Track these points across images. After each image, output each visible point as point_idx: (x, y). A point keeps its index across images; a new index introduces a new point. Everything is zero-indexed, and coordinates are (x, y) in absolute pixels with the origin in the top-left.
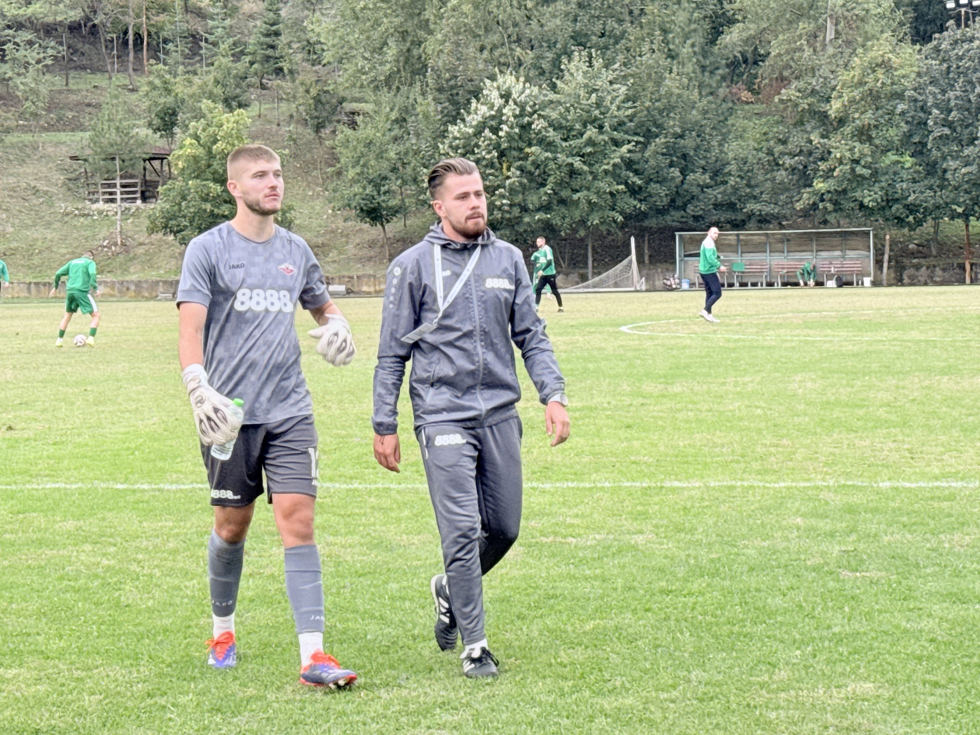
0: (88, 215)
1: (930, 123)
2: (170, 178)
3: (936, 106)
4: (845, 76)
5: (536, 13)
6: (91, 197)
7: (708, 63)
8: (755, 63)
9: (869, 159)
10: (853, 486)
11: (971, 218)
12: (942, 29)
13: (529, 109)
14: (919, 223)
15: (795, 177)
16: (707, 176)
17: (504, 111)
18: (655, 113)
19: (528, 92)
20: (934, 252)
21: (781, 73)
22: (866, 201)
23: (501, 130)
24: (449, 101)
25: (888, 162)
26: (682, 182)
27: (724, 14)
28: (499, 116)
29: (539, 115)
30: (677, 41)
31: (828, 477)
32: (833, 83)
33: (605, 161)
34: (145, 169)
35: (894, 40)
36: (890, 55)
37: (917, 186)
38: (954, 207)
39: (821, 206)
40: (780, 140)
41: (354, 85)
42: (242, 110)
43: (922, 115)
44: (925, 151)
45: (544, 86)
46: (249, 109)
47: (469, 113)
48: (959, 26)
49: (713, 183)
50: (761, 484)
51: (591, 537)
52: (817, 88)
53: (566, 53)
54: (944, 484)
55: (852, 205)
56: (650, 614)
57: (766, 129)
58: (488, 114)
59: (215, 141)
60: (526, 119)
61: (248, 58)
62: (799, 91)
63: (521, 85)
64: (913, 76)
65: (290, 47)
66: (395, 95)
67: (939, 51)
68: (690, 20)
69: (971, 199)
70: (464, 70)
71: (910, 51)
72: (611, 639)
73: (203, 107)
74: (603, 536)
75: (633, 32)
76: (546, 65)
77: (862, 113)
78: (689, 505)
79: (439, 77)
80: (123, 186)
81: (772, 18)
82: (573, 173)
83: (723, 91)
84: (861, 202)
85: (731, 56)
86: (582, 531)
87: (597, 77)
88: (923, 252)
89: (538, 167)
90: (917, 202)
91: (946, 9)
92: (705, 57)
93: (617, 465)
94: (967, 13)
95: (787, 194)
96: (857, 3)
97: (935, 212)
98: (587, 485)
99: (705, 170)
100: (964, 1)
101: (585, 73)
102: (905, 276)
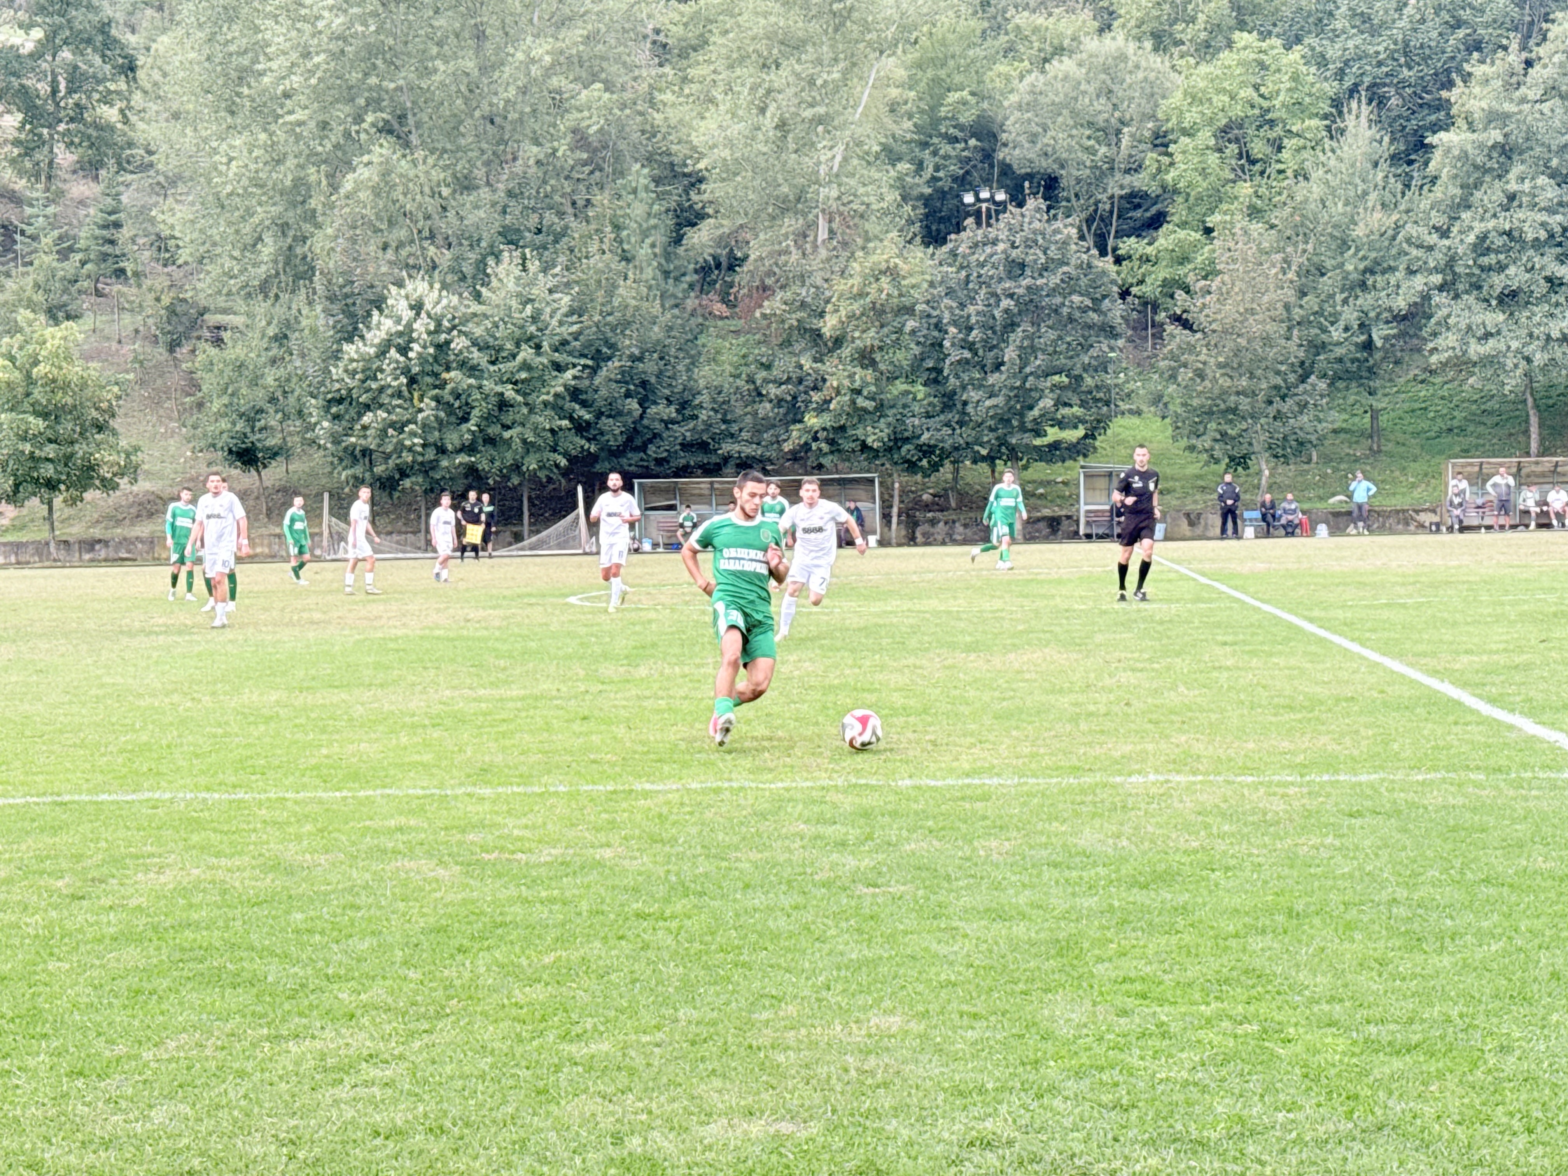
1: (947, 344)
3: (955, 323)
4: (841, 286)
5: (454, 203)
7: (672, 267)
8: (731, 268)
9: (873, 389)
10: (866, 785)
11: (998, 462)
12: (959, 228)
13: (446, 323)
14: (935, 467)
15: (782, 411)
16: (672, 408)
17: (415, 326)
18: (607, 329)
19: (445, 302)
20: (953, 504)
21: (762, 281)
22: (869, 441)
23: (411, 349)
24: (343, 312)
25: (896, 393)
26: (642, 417)
27: (691, 206)
28: (408, 333)
29: (460, 331)
30: (633, 240)
32: (828, 294)
33: (544, 390)
35: (901, 242)
36: (897, 260)
37: (931, 422)
38: (976, 448)
39: (814, 446)
40: (762, 364)
41: (219, 292)
42: (71, 323)
43: (936, 333)
44: (940, 378)
45: (466, 294)
46: (81, 321)
47: (369, 328)
48: (979, 224)
49: (680, 418)
50: (754, 785)
52: (809, 300)
53: (492, 254)
54: (977, 782)
55: (853, 445)
57: (744, 351)
58: (393, 330)
59: (36, 363)
60: (443, 337)
61: (79, 256)
62: (785, 303)
63: (436, 293)
64: (925, 285)
65: (134, 242)
66: (273, 305)
67: (956, 255)
68: (649, 214)
69: (997, 438)
70: (362, 275)
71: (920, 255)
73: (19, 318)
74: (561, 851)
75: (577, 228)
76: (467, 269)
77: (864, 331)
78: (665, 810)
79: (330, 281)
81: (751, 212)
82: (503, 404)
83: (691, 303)
84: (864, 441)
85: (701, 260)
86: (533, 845)
87: (532, 283)
88: (939, 504)
89: (458, 397)
90: (932, 442)
91: (963, 204)
92: (668, 260)
93: (574, 765)
94: (988, 209)
95: (772, 432)
96: (855, 196)
97: (954, 454)
98: (537, 789)
99: (670, 402)
100: (985, 194)
101: (518, 279)
102: (918, 534)
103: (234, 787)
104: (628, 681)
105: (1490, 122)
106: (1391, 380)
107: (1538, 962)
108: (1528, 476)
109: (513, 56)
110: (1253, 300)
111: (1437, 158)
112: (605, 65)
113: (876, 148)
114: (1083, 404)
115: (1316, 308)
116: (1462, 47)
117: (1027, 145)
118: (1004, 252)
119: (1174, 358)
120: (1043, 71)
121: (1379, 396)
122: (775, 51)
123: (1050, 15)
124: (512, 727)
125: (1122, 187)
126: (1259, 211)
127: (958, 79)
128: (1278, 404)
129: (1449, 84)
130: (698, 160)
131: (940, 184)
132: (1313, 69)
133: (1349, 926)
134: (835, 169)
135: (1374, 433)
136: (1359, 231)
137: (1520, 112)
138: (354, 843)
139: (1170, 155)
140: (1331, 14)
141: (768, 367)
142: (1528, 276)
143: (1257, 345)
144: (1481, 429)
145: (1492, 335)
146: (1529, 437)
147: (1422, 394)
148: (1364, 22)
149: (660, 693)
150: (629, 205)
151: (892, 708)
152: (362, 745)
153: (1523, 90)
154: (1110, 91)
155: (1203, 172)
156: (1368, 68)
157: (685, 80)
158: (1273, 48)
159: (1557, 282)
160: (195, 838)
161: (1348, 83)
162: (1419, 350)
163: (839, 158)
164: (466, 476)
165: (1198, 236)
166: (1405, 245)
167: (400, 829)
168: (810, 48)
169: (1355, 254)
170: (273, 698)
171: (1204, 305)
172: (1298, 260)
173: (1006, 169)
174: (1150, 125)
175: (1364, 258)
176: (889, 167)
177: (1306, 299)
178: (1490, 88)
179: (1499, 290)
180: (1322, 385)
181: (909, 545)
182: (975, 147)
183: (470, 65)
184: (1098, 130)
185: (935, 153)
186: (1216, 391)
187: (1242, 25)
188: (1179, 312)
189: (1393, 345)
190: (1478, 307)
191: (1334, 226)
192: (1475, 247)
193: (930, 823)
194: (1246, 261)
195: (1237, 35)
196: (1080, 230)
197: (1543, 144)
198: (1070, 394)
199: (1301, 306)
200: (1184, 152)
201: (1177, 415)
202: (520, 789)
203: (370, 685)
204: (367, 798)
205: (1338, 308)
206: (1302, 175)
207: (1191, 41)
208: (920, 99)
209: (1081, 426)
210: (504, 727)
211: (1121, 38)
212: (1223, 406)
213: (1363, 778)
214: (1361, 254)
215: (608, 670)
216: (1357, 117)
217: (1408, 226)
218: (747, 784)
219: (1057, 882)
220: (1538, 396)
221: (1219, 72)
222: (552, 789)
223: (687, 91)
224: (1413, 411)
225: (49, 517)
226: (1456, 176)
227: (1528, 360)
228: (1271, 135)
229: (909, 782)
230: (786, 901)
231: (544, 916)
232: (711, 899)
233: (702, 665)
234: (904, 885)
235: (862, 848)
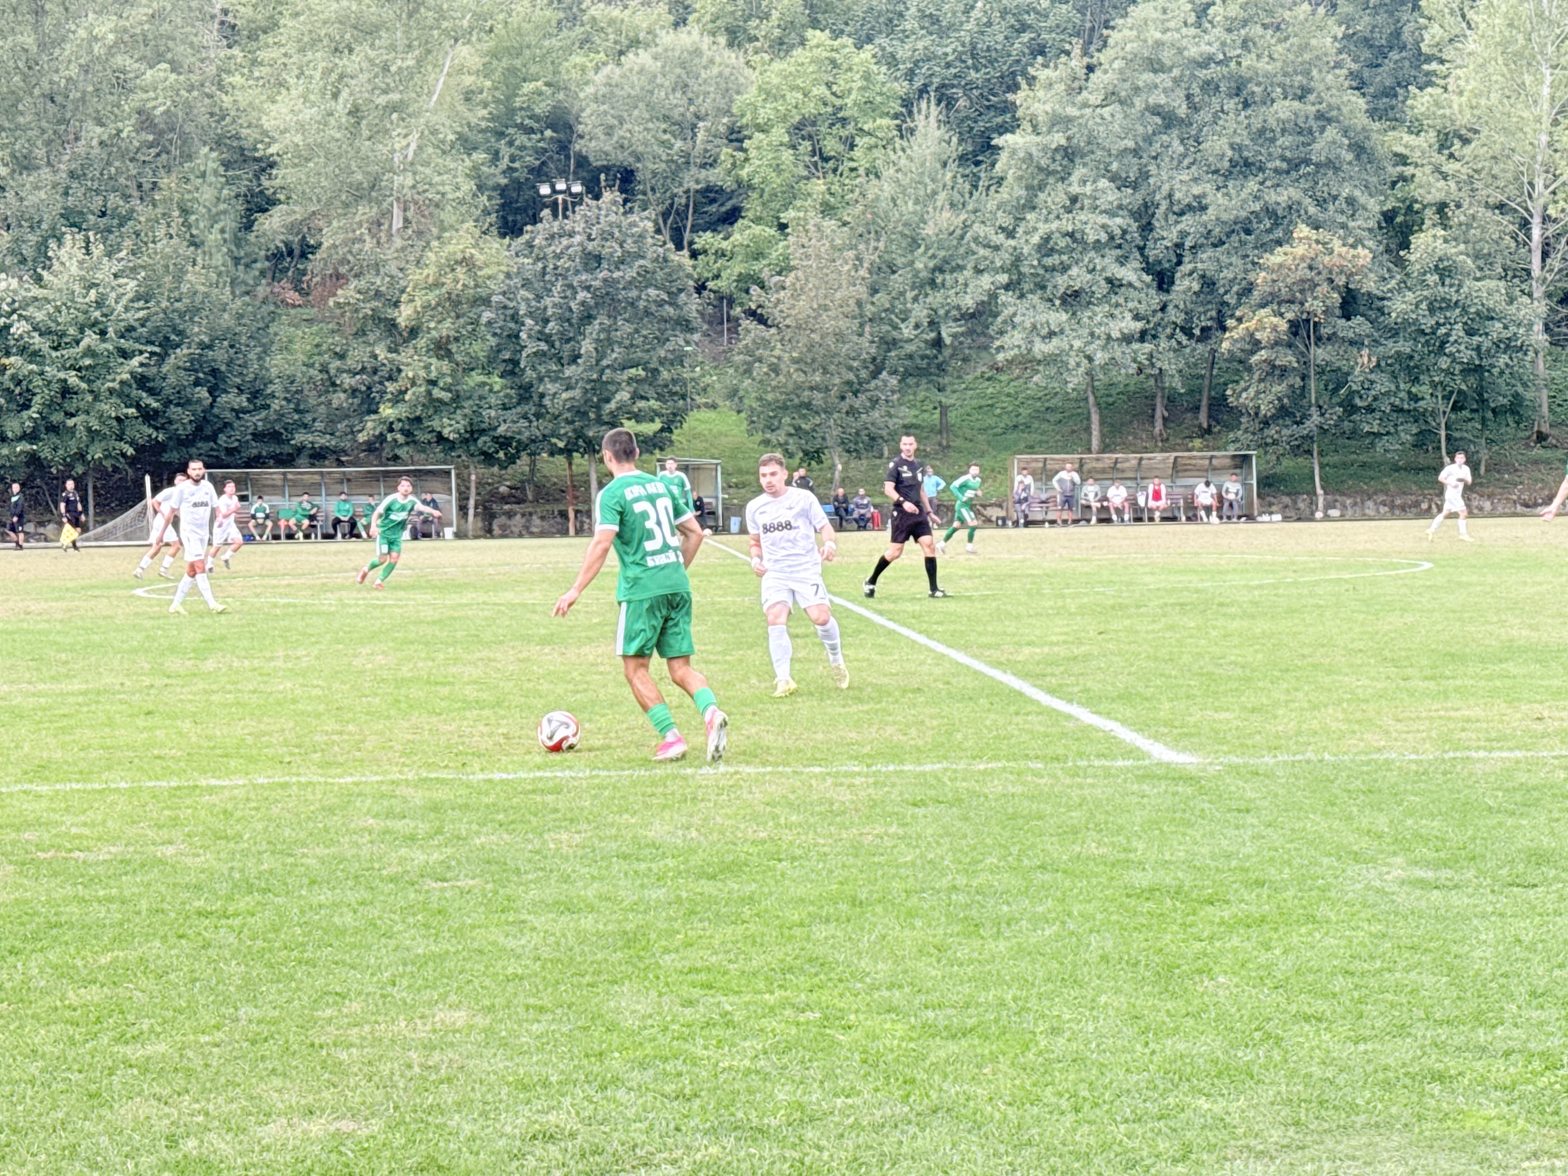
1: (523, 335)
3: (530, 314)
5: (12, 183)
7: (242, 253)
8: (303, 255)
9: (449, 380)
10: (437, 779)
11: (575, 454)
12: (535, 220)
13: (6, 308)
14: (512, 459)
15: (357, 401)
16: (244, 397)
20: (530, 496)
21: (336, 269)
22: (446, 432)
25: (472, 384)
26: (212, 406)
27: (261, 192)
29: (20, 316)
30: (201, 225)
31: (406, 769)
32: (402, 283)
33: (109, 377)
35: (477, 232)
36: (473, 251)
37: (508, 414)
38: (554, 440)
39: (389, 437)
40: (336, 354)
43: (512, 325)
44: (517, 370)
45: (26, 278)
48: (555, 215)
49: (251, 407)
50: (322, 780)
51: (105, 850)
52: (383, 289)
53: (54, 236)
54: (548, 774)
55: (429, 436)
56: (183, 941)
57: (318, 340)
60: (3, 320)
62: (359, 292)
64: (501, 276)
67: (532, 247)
68: (218, 199)
69: (575, 430)
71: (496, 246)
72: (135, 975)
74: (121, 848)
75: (143, 212)
76: (28, 251)
77: (439, 322)
78: (230, 806)
81: (324, 199)
82: (66, 391)
83: (262, 290)
84: (440, 433)
85: (273, 247)
86: (92, 843)
87: (96, 267)
88: (516, 496)
89: (19, 383)
90: (509, 434)
91: (539, 196)
92: (238, 246)
93: (136, 760)
94: (565, 202)
95: (346, 422)
96: (430, 184)
97: (530, 446)
98: (96, 786)
99: (241, 391)
100: (561, 186)
101: (81, 262)
102: (495, 527)
104: (195, 675)
105: (1053, 125)
106: (959, 377)
107: (1089, 945)
108: (1089, 472)
109: (74, 32)
110: (826, 297)
111: (1003, 158)
112: (171, 44)
113: (451, 137)
114: (660, 397)
115: (888, 306)
116: (1027, 51)
117: (602, 137)
118: (581, 244)
119: (748, 352)
120: (619, 64)
121: (948, 393)
122: (348, 36)
123: (626, 7)
124: (72, 722)
125: (697, 182)
126: (833, 208)
127: (534, 69)
128: (850, 400)
129: (1014, 88)
130: (269, 145)
131: (515, 175)
132: (884, 69)
133: (911, 914)
134: (410, 158)
135: (944, 428)
136: (929, 230)
137: (1082, 116)
139: (745, 150)
140: (901, 15)
141: (342, 356)
142: (1089, 276)
143: (830, 341)
144: (1045, 426)
145: (1055, 334)
146: (1090, 434)
147: (990, 390)
148: (933, 24)
149: (228, 687)
150: (197, 189)
151: (464, 701)
153: (1085, 93)
154: (686, 86)
155: (778, 169)
156: (937, 69)
157: (254, 62)
158: (845, 46)
159: (1117, 283)
161: (918, 83)
162: (986, 348)
163: (413, 146)
164: (27, 464)
165: (772, 231)
166: (973, 245)
168: (383, 33)
169: (925, 252)
171: (778, 300)
172: (870, 258)
173: (582, 161)
174: (725, 120)
175: (934, 256)
176: (465, 156)
177: (878, 296)
178: (1053, 92)
179: (1062, 290)
180: (894, 381)
181: (485, 537)
182: (552, 138)
183: (28, 40)
184: (674, 124)
185: (511, 144)
186: (791, 386)
187: (815, 24)
188: (753, 307)
189: (961, 343)
190: (1041, 306)
191: (906, 224)
192: (1039, 248)
193: (501, 817)
194: (819, 257)
195: (810, 33)
196: (656, 222)
197: (1103, 149)
198: (646, 387)
199: (873, 303)
200: (758, 148)
201: (752, 410)
202: (79, 786)
205: (909, 305)
206: (874, 173)
207: (765, 37)
208: (496, 89)
209: (657, 420)
210: (64, 722)
211: (696, 33)
212: (796, 401)
213: (928, 768)
214: (931, 252)
215: (173, 664)
216: (927, 117)
217: (976, 226)
218: (315, 779)
219: (626, 874)
220: (1098, 394)
221: (793, 69)
222: (113, 786)
223: (257, 74)
224: (980, 407)
226: (1020, 178)
227: (1090, 359)
228: (844, 133)
229: (481, 776)
230: (352, 897)
231: (102, 915)
232: (276, 895)
233: (272, 659)
234: (473, 878)
235: (431, 842)
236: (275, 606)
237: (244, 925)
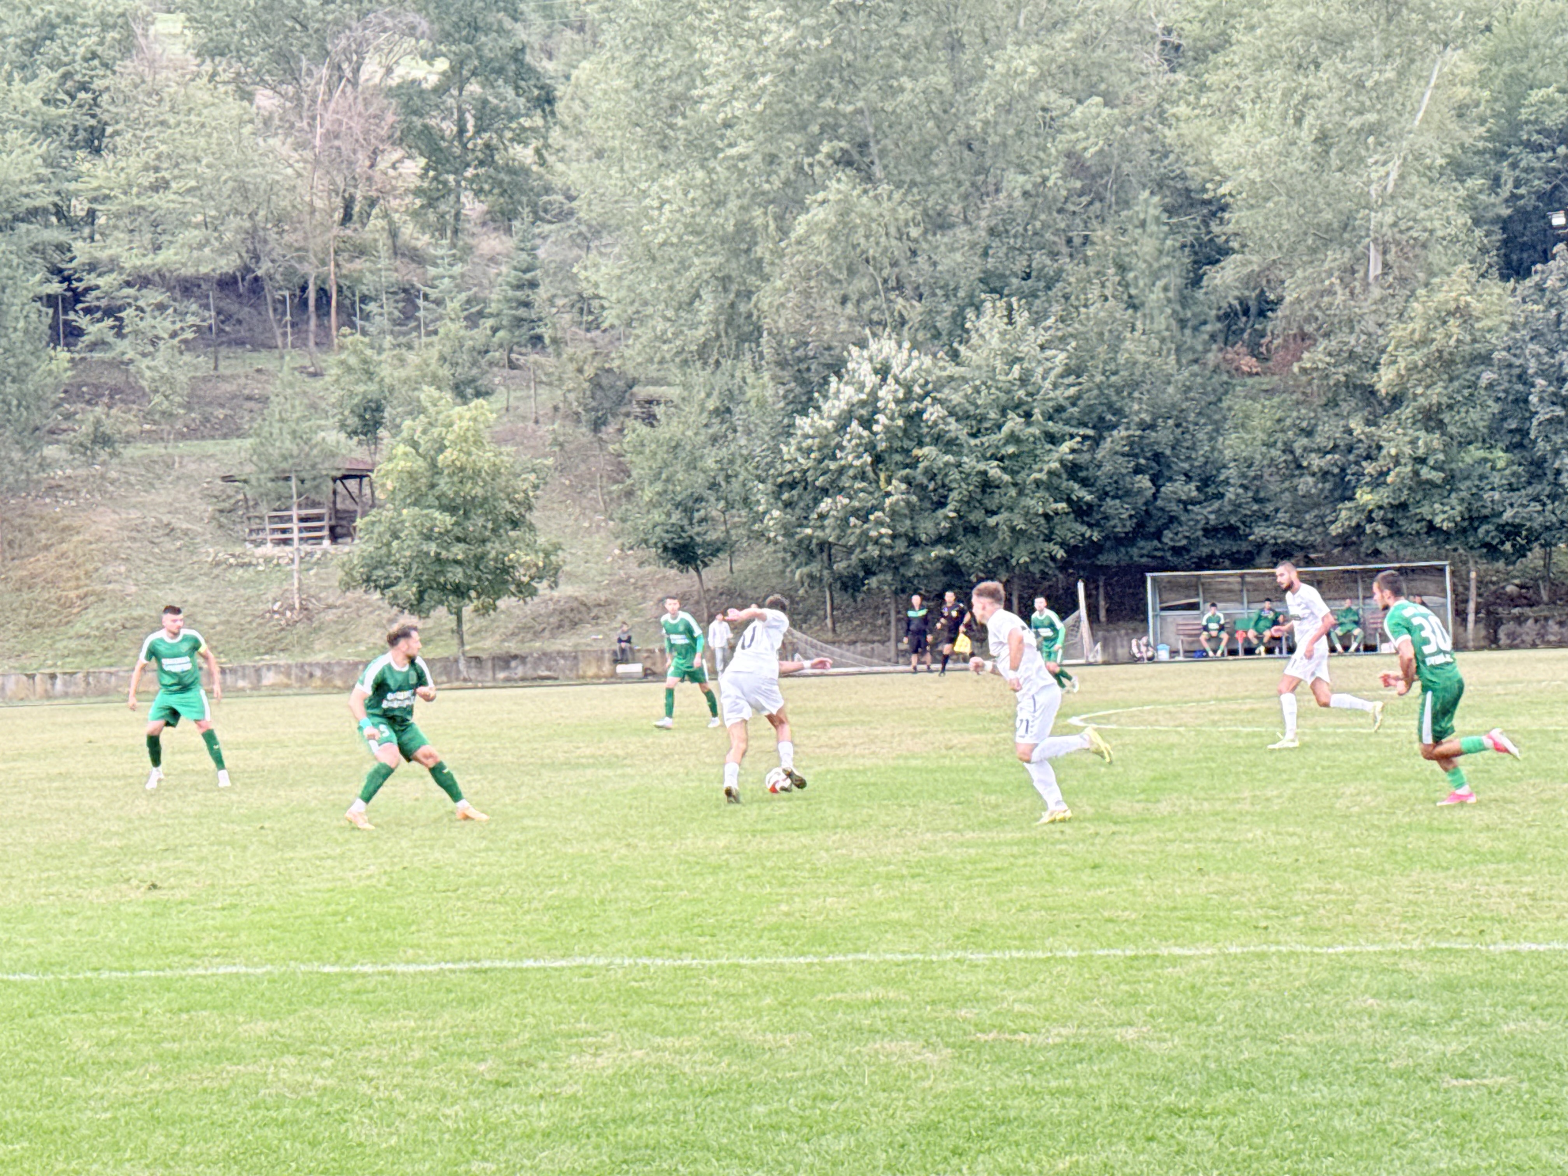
0: (250, 564)
1: (1533, 399)
2: (373, 506)
3: (1543, 374)
5: (925, 246)
6: (254, 536)
7: (1189, 314)
8: (1262, 313)
9: (1441, 457)
10: (1449, 950)
12: (1546, 257)
13: (917, 390)
14: (1521, 552)
15: (1328, 486)
16: (1192, 486)
17: (881, 394)
18: (1111, 392)
19: (915, 364)
20: (1545, 597)
21: (1301, 328)
22: (1437, 521)
23: (876, 421)
24: (796, 380)
25: (1469, 460)
26: (1155, 497)
27: (1211, 240)
28: (872, 403)
29: (934, 399)
30: (1141, 283)
31: (1409, 937)
32: (1382, 341)
33: (1036, 467)
34: (335, 492)
35: (1474, 276)
36: (1469, 298)
37: (1515, 497)
39: (1368, 528)
40: (1302, 430)
41: (651, 360)
42: (481, 401)
43: (1520, 387)
44: (1526, 442)
45: (940, 354)
46: (492, 398)
47: (826, 398)
49: (1201, 497)
51: (1054, 1032)
52: (1359, 349)
53: (972, 304)
55: (1417, 526)
57: (1279, 414)
58: (855, 400)
59: (442, 449)
60: (914, 406)
61: (489, 323)
62: (1330, 354)
63: (905, 354)
64: (1505, 328)
65: (552, 304)
66: (713, 373)
67: (1543, 290)
68: (1160, 251)
70: (817, 334)
71: (1497, 290)
73: (422, 397)
75: (1074, 270)
76: (942, 324)
77: (1428, 387)
78: (1199, 981)
79: (779, 343)
80: (302, 520)
81: (1286, 245)
82: (987, 485)
83: (1213, 357)
84: (1430, 522)
85: (1225, 305)
86: (1039, 1024)
87: (1019, 339)
88: (1527, 597)
89: (933, 477)
90: (1517, 521)
91: (1551, 227)
92: (1184, 306)
93: (1084, 924)
95: (1315, 512)
96: (1415, 220)
97: (1545, 535)
98: (1040, 955)
99: (1189, 478)
101: (1003, 334)
102: (1502, 634)
103: (680, 951)
104: (1147, 820)
109: (992, 67)
112: (1105, 74)
113: (1440, 161)
122: (1314, 49)
124: (1007, 877)
127: (1542, 73)
130: (1220, 184)
131: (1522, 202)
134: (1390, 189)
138: (823, 1021)
141: (1309, 433)
149: (1187, 835)
150: (1136, 242)
151: (1477, 853)
152: (829, 900)
157: (1203, 88)
160: (636, 1013)
163: (1394, 175)
164: (945, 572)
167: (877, 1003)
168: (1357, 43)
170: (721, 844)
176: (1456, 184)
181: (1490, 649)
182: (1565, 156)
183: (942, 80)
185: (1514, 166)
193: (1533, 998)
202: (1021, 954)
203: (836, 827)
204: (837, 964)
208: (1496, 100)
210: (998, 877)
215: (1121, 806)
218: (1299, 948)
222: (1060, 954)
223: (1204, 101)
225: (458, 631)
229: (1504, 947)
230: (1356, 1095)
231: (1056, 1111)
232: (1261, 1091)
233: (1237, 800)
234: (1504, 1075)
235: (1447, 1029)
236: (1237, 735)
237: (1225, 1127)
